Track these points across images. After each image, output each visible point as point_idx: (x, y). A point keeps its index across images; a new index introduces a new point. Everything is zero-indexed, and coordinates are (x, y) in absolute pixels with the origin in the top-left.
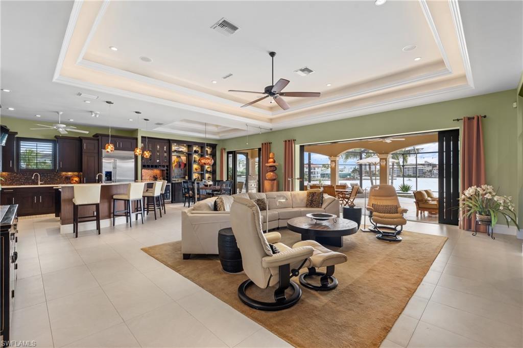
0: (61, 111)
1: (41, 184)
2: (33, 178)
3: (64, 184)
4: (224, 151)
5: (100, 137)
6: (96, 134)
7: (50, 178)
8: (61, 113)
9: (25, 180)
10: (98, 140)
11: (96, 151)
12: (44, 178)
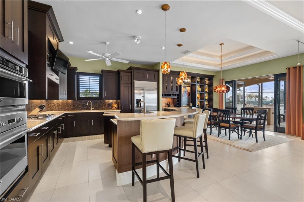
0: (108, 41)
1: (93, 110)
2: (87, 105)
3: (107, 109)
4: (223, 80)
5: (132, 70)
6: (130, 67)
7: (98, 105)
8: (108, 43)
9: (82, 106)
10: (131, 72)
11: (130, 82)
12: (94, 105)
